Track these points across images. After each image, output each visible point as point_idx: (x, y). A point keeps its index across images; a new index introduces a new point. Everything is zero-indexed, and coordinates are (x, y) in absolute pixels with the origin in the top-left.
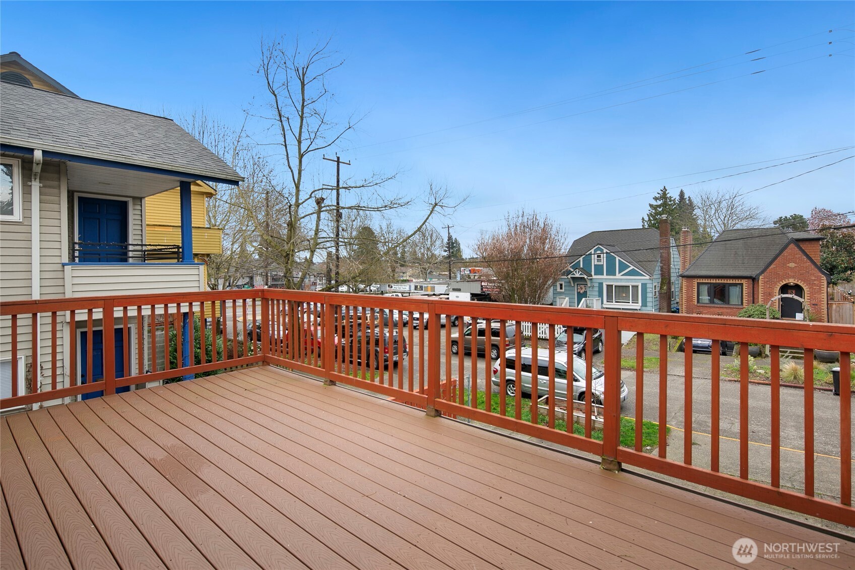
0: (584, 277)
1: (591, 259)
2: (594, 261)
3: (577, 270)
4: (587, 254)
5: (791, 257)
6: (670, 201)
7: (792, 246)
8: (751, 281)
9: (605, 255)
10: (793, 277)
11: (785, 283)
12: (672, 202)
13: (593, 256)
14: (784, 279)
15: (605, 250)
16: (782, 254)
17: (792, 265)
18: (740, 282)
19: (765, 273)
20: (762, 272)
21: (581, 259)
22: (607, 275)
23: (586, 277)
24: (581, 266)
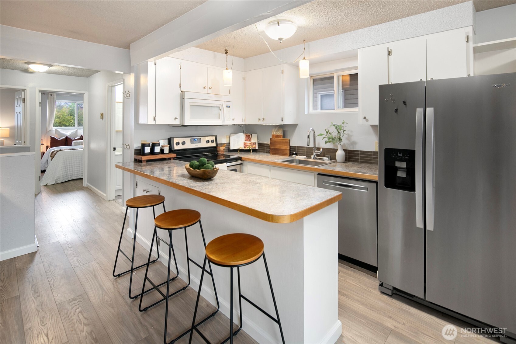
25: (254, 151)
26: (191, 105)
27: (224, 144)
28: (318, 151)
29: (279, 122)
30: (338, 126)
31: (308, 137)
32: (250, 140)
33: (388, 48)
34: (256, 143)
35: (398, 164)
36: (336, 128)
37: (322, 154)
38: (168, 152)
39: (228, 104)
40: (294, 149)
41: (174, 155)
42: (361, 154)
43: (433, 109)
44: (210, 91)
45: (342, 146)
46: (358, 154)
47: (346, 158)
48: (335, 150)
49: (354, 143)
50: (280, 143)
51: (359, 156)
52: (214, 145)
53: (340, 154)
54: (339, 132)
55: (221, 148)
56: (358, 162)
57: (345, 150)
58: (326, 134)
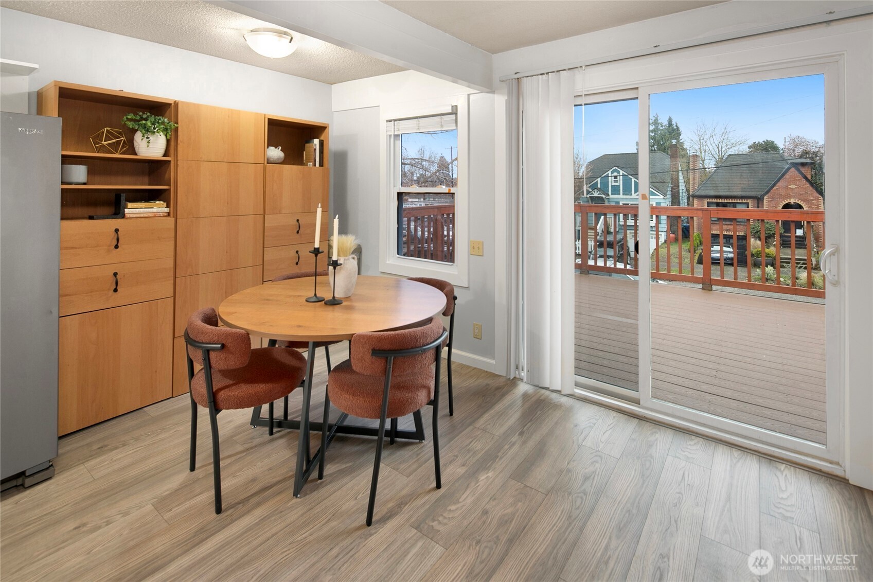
0: (602, 197)
1: (608, 182)
2: (611, 181)
3: (596, 190)
4: (603, 176)
5: (791, 179)
6: (662, 127)
7: (793, 170)
8: (756, 201)
9: (621, 177)
10: (794, 197)
11: (787, 202)
12: (664, 127)
13: (610, 178)
14: (787, 199)
15: (621, 172)
16: (784, 177)
17: (793, 186)
18: (746, 201)
19: (769, 194)
20: (767, 192)
21: (599, 180)
22: (623, 195)
23: (604, 196)
24: (599, 186)
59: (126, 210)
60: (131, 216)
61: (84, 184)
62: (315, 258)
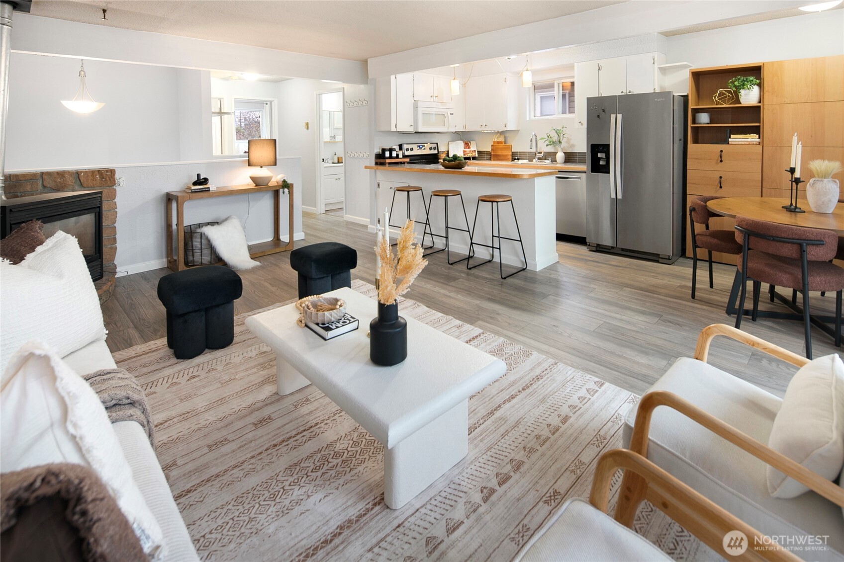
25: (474, 158)
26: (423, 114)
27: (444, 152)
28: (540, 155)
29: (502, 128)
30: (558, 130)
31: (531, 141)
32: (469, 148)
33: (598, 64)
34: (475, 151)
35: (600, 155)
36: (557, 132)
37: (544, 158)
38: (402, 157)
39: (451, 111)
40: (516, 154)
41: (407, 160)
42: (579, 155)
43: (621, 115)
44: (436, 99)
45: (562, 148)
46: (577, 155)
47: (565, 159)
48: (555, 153)
49: (573, 146)
50: (502, 149)
51: (577, 158)
52: (436, 152)
53: (560, 156)
54: (559, 136)
55: (442, 155)
56: (576, 162)
57: (564, 153)
58: (547, 138)
59: (730, 139)
60: (733, 143)
61: (708, 124)
62: (791, 175)
